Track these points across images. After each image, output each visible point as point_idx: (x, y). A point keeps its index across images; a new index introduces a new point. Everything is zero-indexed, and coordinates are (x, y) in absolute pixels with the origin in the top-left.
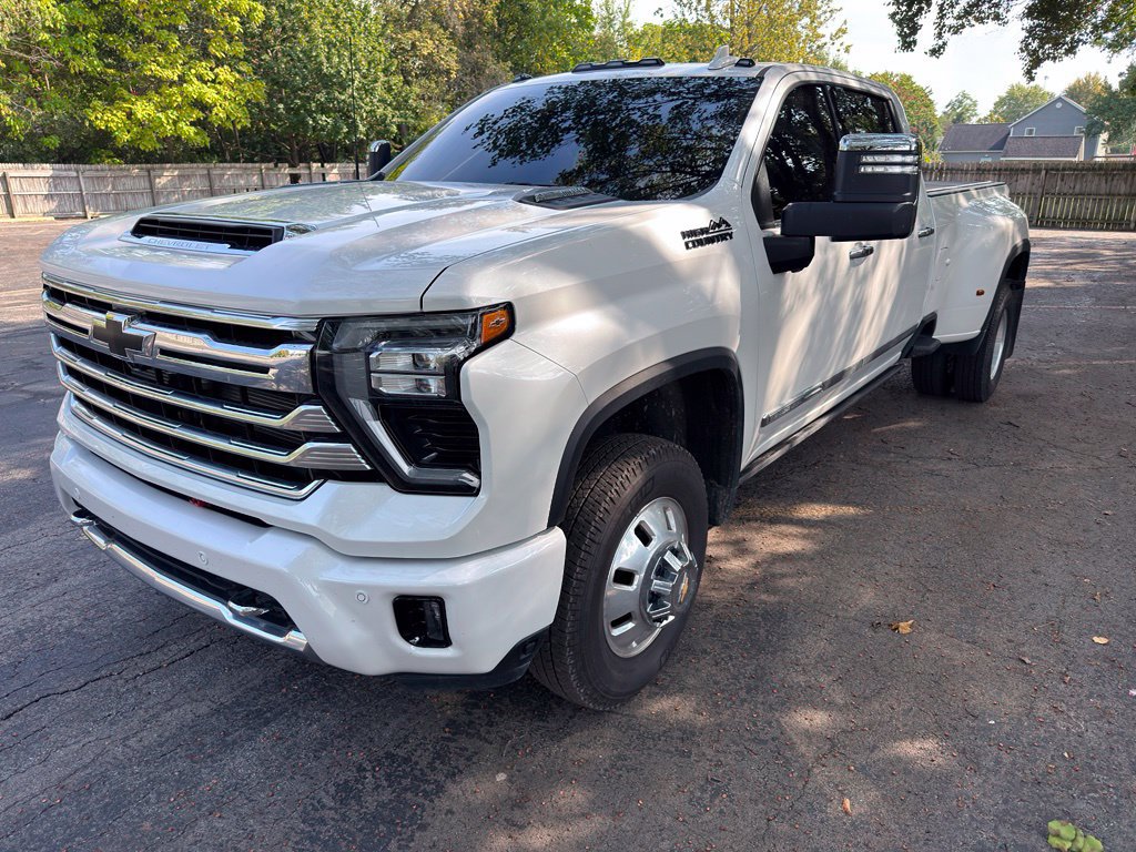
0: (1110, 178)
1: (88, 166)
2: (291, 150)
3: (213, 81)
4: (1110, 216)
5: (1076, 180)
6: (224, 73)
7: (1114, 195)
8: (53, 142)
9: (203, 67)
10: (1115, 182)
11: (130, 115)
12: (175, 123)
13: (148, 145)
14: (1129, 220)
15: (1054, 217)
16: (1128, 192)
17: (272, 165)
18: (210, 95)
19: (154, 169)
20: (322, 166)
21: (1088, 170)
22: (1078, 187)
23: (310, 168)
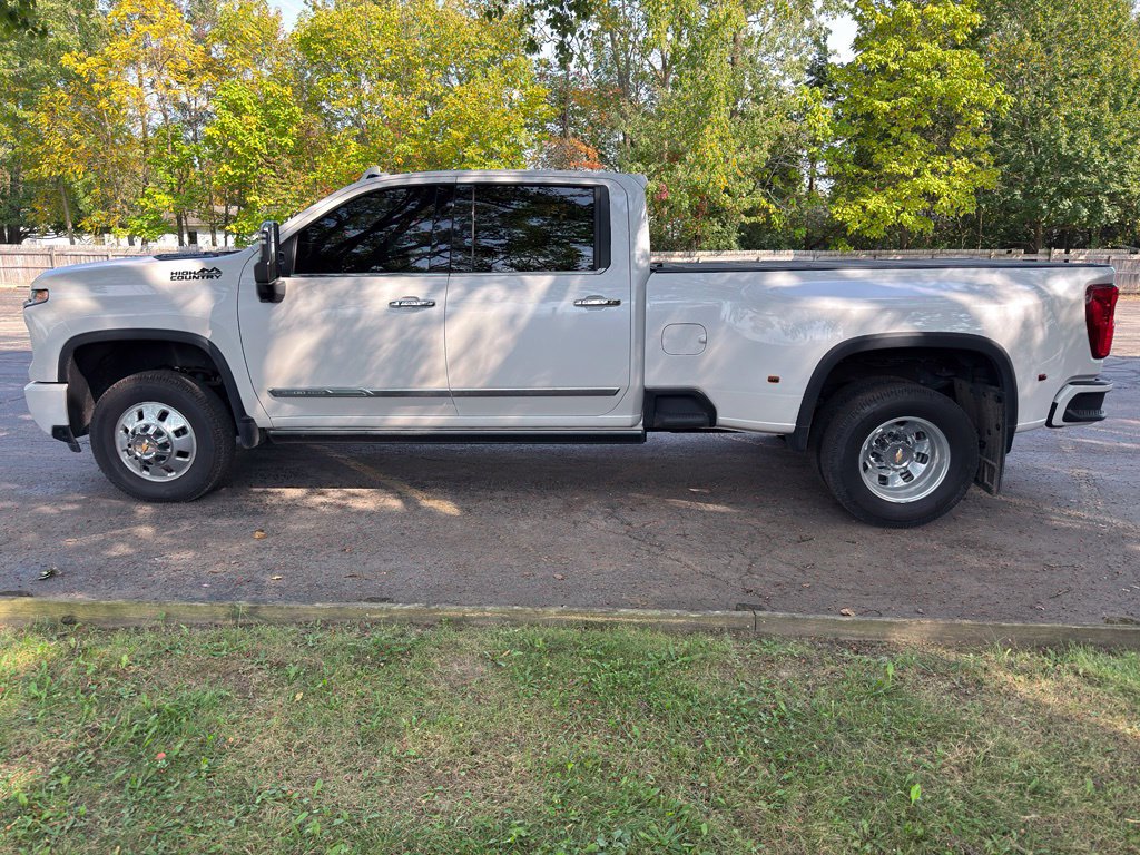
1: (824, 252)
2: (1036, 235)
3: (948, 173)
6: (962, 165)
8: (801, 233)
9: (941, 163)
11: (864, 208)
12: (898, 213)
13: (874, 234)
17: (1004, 251)
18: (937, 184)
19: (880, 255)
20: (1067, 252)
23: (1049, 254)
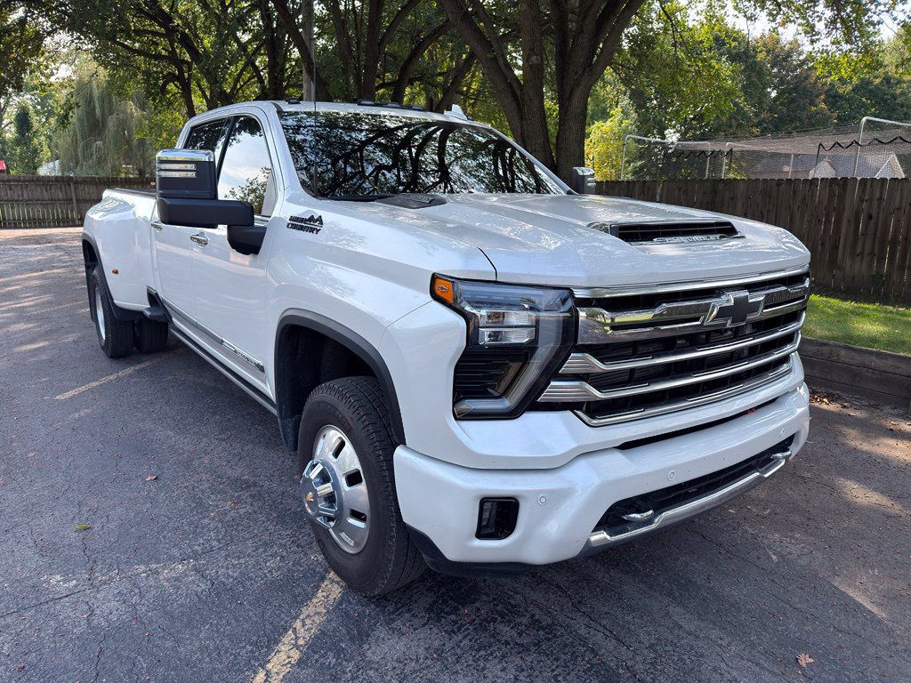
0: (48, 188)
4: (58, 216)
5: (22, 189)
7: (55, 200)
10: (53, 191)
14: (72, 218)
15: (14, 219)
16: (65, 197)
21: (30, 181)
22: (25, 195)
